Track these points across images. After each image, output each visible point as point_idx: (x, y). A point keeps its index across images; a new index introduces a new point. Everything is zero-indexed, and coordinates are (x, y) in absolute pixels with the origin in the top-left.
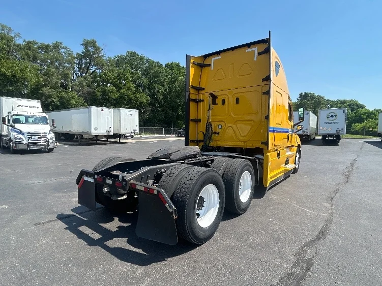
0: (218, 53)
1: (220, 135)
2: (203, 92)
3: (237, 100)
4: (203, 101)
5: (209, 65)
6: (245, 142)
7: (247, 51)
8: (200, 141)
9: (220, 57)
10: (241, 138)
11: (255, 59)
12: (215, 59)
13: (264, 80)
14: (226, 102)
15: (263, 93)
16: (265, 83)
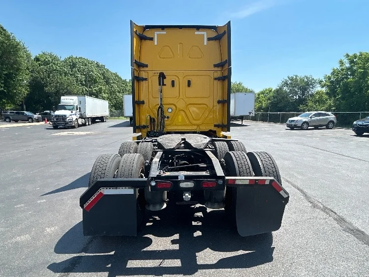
0: (163, 28)
1: (170, 119)
2: (145, 69)
3: (189, 82)
4: (146, 79)
5: (152, 39)
6: (198, 125)
7: (196, 33)
8: (144, 127)
9: (165, 33)
10: (195, 122)
11: (205, 44)
12: (158, 33)
13: (215, 66)
14: (176, 83)
15: (215, 79)
16: (216, 69)
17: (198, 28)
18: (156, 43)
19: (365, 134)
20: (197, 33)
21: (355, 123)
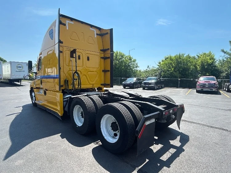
0: (72, 19)
4: (62, 52)
5: (65, 25)
6: (93, 85)
9: (73, 23)
10: (91, 82)
11: (95, 36)
12: (68, 22)
13: (101, 50)
14: (81, 58)
15: (101, 58)
16: (101, 52)
17: (92, 26)
18: (67, 29)
19: (126, 87)
20: (91, 29)
21: (123, 83)
